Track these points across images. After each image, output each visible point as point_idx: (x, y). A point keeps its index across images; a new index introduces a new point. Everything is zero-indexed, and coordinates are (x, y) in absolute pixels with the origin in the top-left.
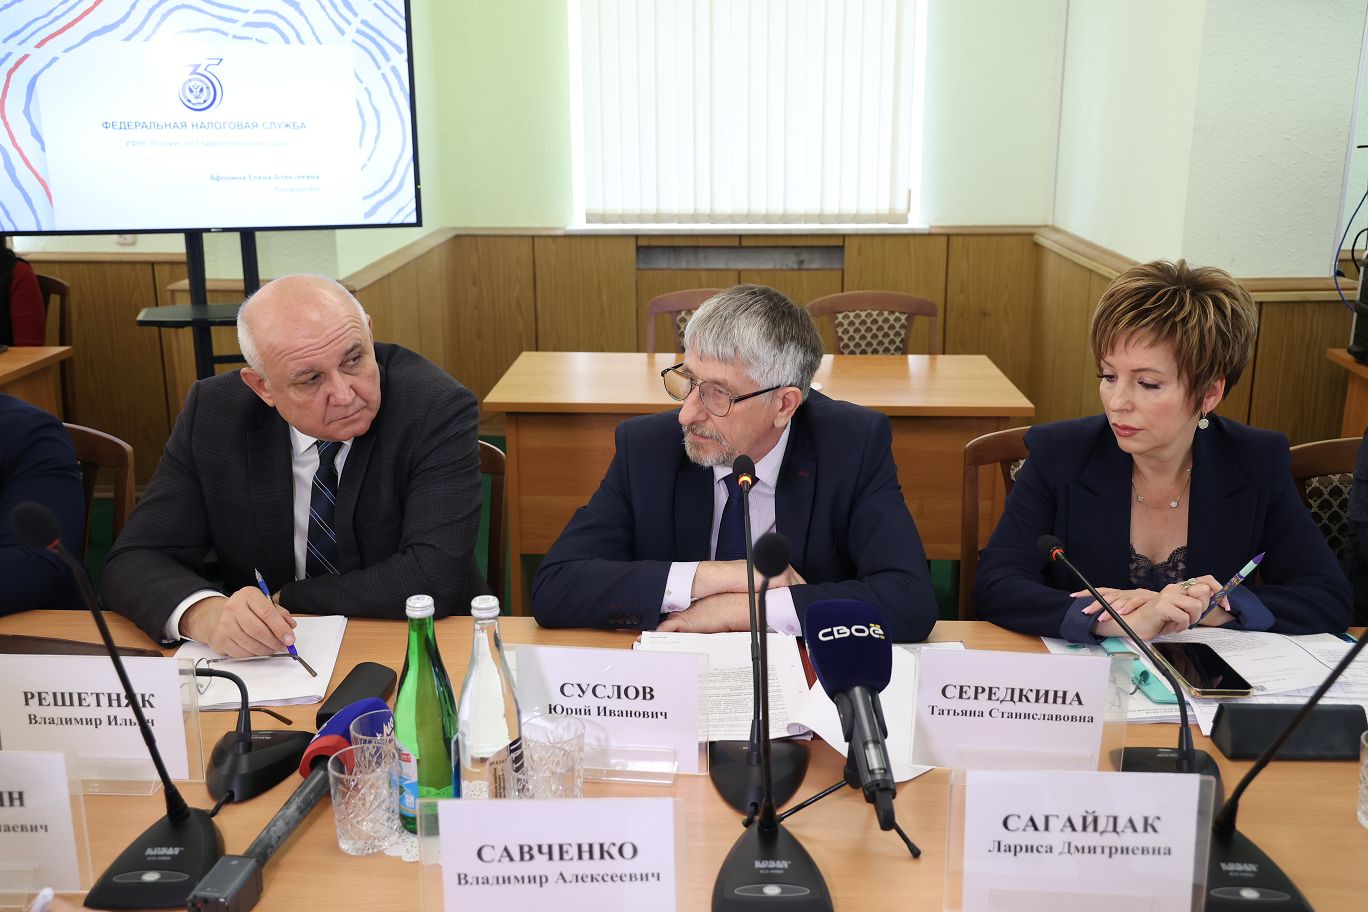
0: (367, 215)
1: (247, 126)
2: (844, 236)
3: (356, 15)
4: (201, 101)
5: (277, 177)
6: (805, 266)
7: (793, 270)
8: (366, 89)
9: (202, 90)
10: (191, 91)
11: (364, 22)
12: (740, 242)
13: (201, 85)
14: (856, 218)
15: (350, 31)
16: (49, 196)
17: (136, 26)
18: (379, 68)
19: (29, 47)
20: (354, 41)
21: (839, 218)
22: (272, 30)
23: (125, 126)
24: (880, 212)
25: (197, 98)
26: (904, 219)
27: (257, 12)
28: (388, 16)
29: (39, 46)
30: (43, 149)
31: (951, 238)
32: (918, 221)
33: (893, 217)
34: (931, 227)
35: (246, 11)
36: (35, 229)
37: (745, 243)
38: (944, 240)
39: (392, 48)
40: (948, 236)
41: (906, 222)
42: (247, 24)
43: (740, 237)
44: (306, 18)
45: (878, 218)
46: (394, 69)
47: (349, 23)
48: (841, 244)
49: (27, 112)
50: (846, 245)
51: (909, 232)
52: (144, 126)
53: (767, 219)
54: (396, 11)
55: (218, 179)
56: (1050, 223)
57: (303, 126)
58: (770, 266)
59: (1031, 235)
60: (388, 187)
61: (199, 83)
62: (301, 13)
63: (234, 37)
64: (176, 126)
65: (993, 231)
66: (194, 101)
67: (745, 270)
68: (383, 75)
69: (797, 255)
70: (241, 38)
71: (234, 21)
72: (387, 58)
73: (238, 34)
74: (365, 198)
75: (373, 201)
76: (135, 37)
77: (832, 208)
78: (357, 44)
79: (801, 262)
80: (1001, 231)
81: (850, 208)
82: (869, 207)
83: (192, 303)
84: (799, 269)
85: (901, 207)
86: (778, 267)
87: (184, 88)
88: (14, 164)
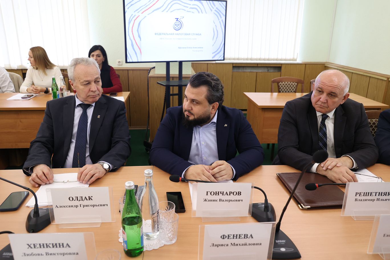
0: (213, 58)
1: (188, 34)
2: (282, 64)
3: (215, 6)
4: (178, 28)
5: (193, 48)
6: (269, 71)
7: (266, 72)
8: (216, 25)
9: (178, 25)
10: (176, 25)
11: (217, 8)
12: (257, 65)
13: (178, 24)
14: (285, 60)
15: (213, 10)
16: (141, 52)
17: (165, 8)
18: (219, 20)
19: (140, 14)
20: (214, 13)
21: (281, 60)
22: (196, 10)
23: (160, 34)
24: (291, 58)
25: (177, 27)
26: (296, 60)
27: (193, 5)
28: (222, 7)
29: (142, 13)
30: (141, 40)
31: (306, 65)
32: (299, 61)
33: (293, 60)
34: (302, 62)
35: (190, 5)
36: (137, 61)
37: (259, 65)
38: (304, 65)
39: (222, 15)
40: (306, 64)
41: (296, 61)
42: (190, 8)
43: (257, 64)
44: (204, 7)
45: (290, 60)
46: (222, 20)
47: (213, 8)
48: (281, 66)
49: (138, 31)
50: (282, 66)
51: (297, 63)
52: (164, 34)
53: (264, 60)
54: (224, 5)
55: (180, 48)
56: (328, 61)
57: (201, 34)
58: (261, 71)
59: (324, 64)
60: (218, 50)
61: (178, 23)
62: (203, 5)
63: (187, 11)
64: (172, 34)
65: (316, 63)
66: (176, 28)
67: (258, 72)
68: (220, 22)
69: (267, 68)
70: (188, 12)
71: (187, 7)
72: (221, 18)
73: (188, 11)
74: (213, 53)
75: (214, 54)
76: (164, 11)
77: (280, 57)
78: (215, 14)
79: (268, 70)
80: (317, 63)
81: (284, 57)
82: (288, 57)
83: (166, 80)
84: (268, 72)
85: (295, 57)
86: (263, 71)
87: (174, 24)
88: (134, 44)
